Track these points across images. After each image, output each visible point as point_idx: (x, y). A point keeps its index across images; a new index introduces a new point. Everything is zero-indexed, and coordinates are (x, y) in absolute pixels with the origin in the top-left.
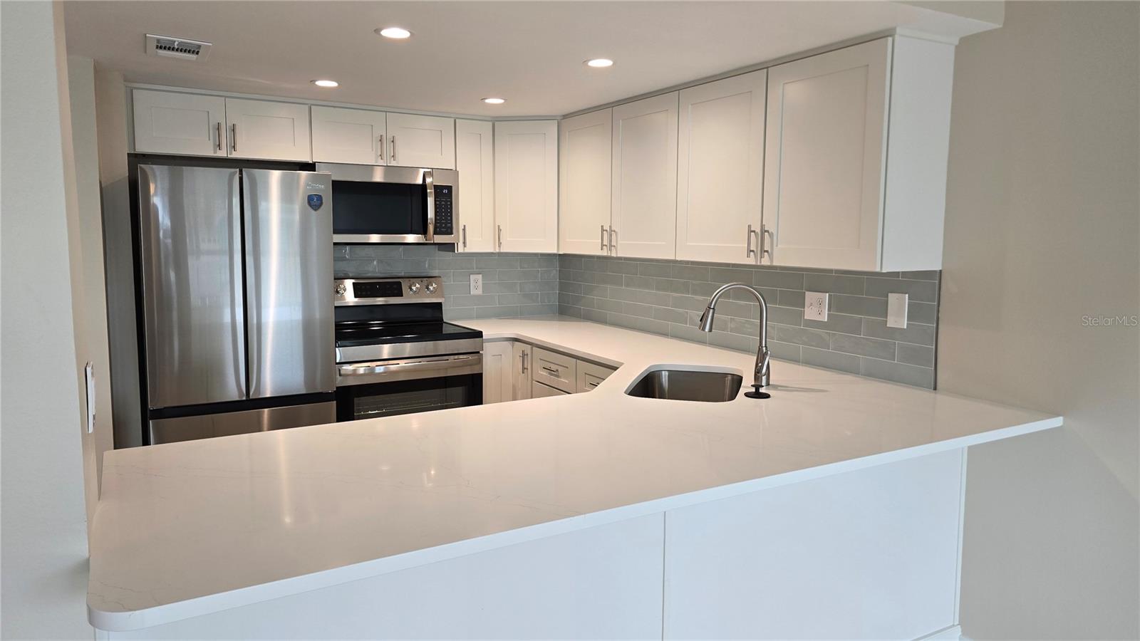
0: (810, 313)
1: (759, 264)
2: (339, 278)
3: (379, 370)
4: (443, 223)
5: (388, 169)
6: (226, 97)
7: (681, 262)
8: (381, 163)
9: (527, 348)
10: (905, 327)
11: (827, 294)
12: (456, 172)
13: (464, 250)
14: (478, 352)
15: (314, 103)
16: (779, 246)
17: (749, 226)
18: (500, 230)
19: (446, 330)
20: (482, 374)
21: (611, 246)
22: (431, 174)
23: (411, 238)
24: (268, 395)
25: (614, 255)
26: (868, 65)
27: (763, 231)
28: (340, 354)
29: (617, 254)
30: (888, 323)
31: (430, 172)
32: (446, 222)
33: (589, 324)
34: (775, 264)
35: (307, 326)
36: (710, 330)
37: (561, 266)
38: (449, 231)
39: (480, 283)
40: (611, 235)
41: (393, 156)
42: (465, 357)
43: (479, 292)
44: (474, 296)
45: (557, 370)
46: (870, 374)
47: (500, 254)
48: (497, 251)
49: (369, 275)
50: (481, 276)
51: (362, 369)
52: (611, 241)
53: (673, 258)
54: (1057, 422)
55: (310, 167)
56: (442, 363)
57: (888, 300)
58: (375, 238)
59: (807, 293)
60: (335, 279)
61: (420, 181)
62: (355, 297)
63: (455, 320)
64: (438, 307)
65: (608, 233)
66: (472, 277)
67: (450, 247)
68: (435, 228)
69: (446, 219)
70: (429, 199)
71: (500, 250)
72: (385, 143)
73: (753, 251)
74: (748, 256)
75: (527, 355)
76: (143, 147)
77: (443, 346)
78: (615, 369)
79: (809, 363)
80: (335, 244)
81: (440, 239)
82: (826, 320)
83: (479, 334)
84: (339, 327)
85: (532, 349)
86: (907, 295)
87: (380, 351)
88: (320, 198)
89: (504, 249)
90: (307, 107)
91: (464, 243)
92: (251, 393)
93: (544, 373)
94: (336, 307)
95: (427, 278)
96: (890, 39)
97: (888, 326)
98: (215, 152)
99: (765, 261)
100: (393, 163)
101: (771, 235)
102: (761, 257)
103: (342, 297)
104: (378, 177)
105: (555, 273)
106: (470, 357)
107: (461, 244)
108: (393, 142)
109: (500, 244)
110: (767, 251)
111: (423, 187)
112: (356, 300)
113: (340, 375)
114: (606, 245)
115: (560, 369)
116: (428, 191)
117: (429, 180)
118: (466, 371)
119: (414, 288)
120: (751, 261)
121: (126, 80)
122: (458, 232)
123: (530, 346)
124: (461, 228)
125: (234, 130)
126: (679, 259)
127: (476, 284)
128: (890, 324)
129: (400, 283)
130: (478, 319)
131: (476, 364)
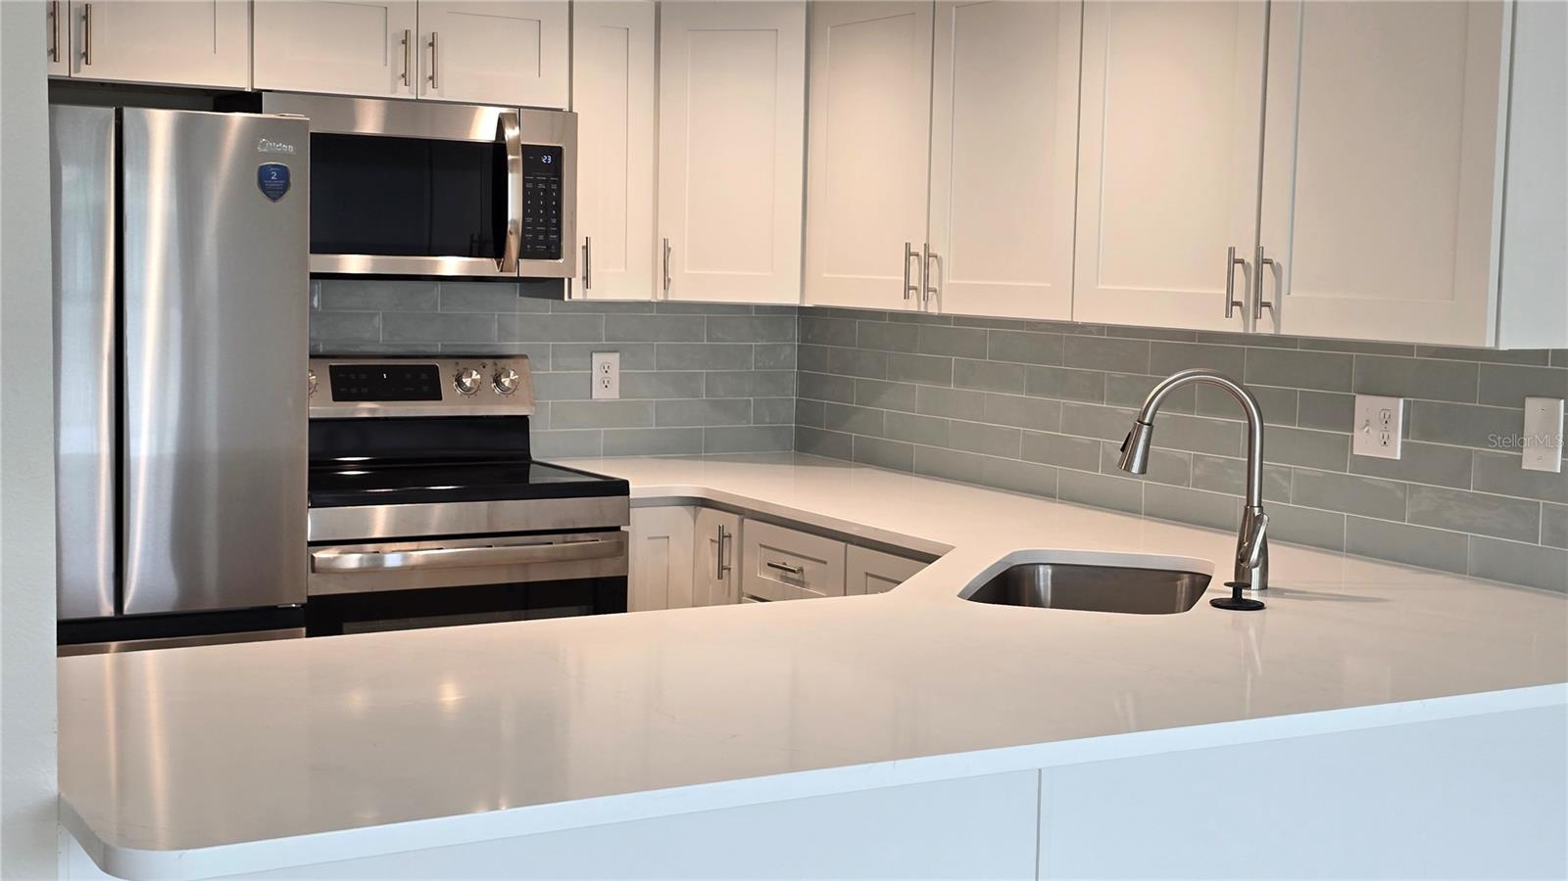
0: (1366, 442)
1: (1251, 331)
4: (542, 225)
7: (1084, 328)
8: (405, 92)
9: (731, 522)
10: (1559, 471)
11: (1401, 401)
12: (574, 117)
13: (585, 294)
14: (618, 529)
16: (1294, 293)
17: (1232, 251)
18: (667, 250)
19: (536, 477)
20: (624, 579)
21: (927, 289)
22: (515, 119)
25: (933, 309)
27: (1261, 261)
28: (316, 522)
29: (940, 308)
30: (1524, 462)
31: (515, 114)
32: (546, 229)
34: (1285, 331)
36: (1143, 470)
37: (804, 339)
38: (553, 251)
39: (616, 372)
40: (927, 266)
41: (432, 78)
42: (584, 537)
43: (613, 393)
44: (601, 403)
45: (801, 570)
46: (1490, 573)
47: (666, 306)
48: (660, 298)
49: (364, 349)
50: (617, 355)
51: (352, 560)
52: (927, 278)
53: (1067, 318)
55: (249, 101)
57: (1524, 412)
59: (1361, 400)
61: (483, 130)
62: (335, 399)
63: (561, 456)
64: (521, 423)
65: (921, 260)
66: (598, 359)
67: (552, 288)
68: (524, 243)
69: (546, 223)
70: (510, 175)
71: (666, 294)
72: (415, 47)
73: (1238, 304)
74: (1229, 314)
75: (730, 536)
78: (928, 559)
79: (1358, 551)
81: (531, 268)
82: (1398, 457)
83: (620, 488)
85: (741, 522)
86: (1562, 401)
87: (367, 523)
89: (679, 294)
91: (586, 278)
92: (126, 606)
93: (770, 577)
95: (494, 360)
97: (1524, 467)
99: (1264, 327)
100: (432, 93)
101: (1277, 270)
102: (1256, 318)
105: (789, 352)
106: (601, 540)
107: (577, 281)
108: (432, 45)
109: (667, 282)
110: (1268, 305)
111: (498, 149)
112: (335, 404)
113: (313, 570)
114: (915, 289)
115: (807, 566)
116: (510, 157)
117: (511, 133)
118: (586, 572)
119: (467, 381)
120: (1234, 325)
122: (573, 251)
123: (736, 516)
124: (580, 243)
125: (86, 18)
126: (1079, 319)
127: (606, 376)
128: (1528, 464)
129: (435, 370)
130: (612, 453)
131: (612, 556)
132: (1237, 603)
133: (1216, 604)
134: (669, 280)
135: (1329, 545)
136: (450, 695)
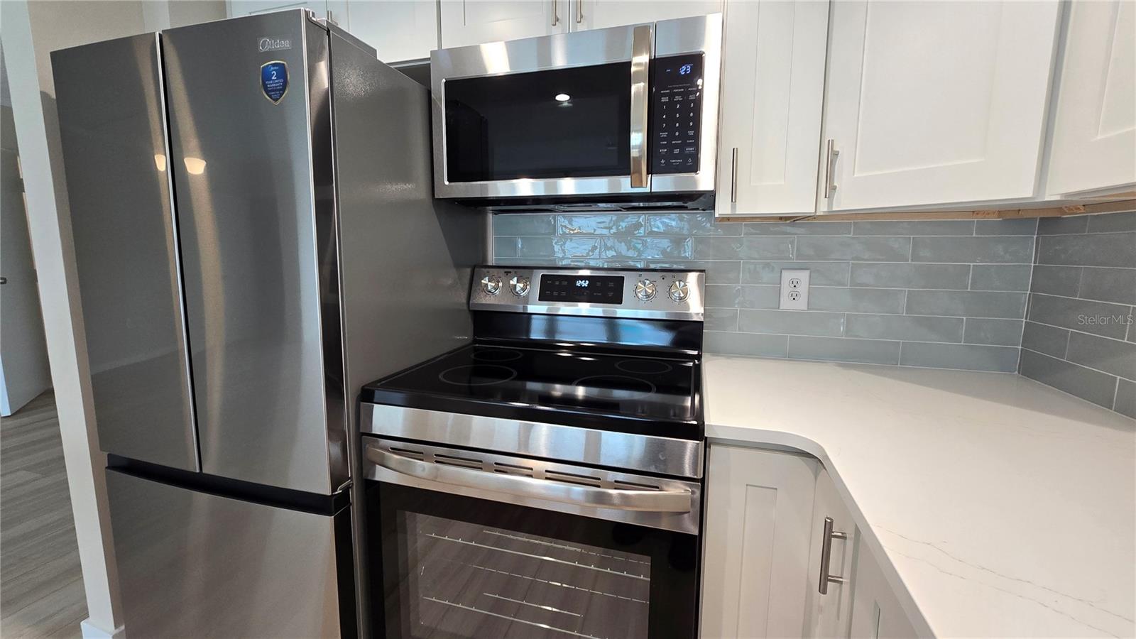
4: (676, 146)
13: (734, 208)
18: (832, 155)
32: (681, 144)
38: (689, 164)
43: (801, 305)
48: (823, 208)
62: (541, 300)
66: (787, 276)
68: (650, 157)
69: (683, 138)
71: (830, 205)
75: (844, 537)
91: (734, 192)
95: (673, 273)
100: (581, 28)
109: (831, 189)
122: (717, 166)
127: (795, 290)
129: (621, 279)
134: (835, 188)
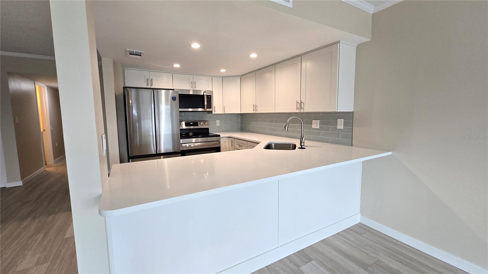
0: (314, 126)
1: (300, 112)
2: (181, 121)
3: (192, 145)
5: (194, 90)
6: (149, 71)
7: (276, 114)
8: (192, 89)
10: (343, 129)
11: (319, 120)
12: (213, 91)
13: (215, 113)
14: (219, 141)
15: (174, 72)
16: (306, 106)
17: (297, 101)
18: (224, 107)
19: (210, 135)
20: (220, 147)
21: (256, 110)
22: (205, 92)
23: (200, 110)
24: (162, 152)
25: (257, 112)
26: (332, 52)
27: (301, 102)
28: (181, 141)
32: (210, 105)
33: (249, 133)
34: (305, 111)
35: (173, 135)
36: (287, 130)
37: (241, 118)
38: (211, 108)
39: (219, 123)
41: (195, 87)
42: (215, 142)
43: (219, 125)
44: (217, 126)
46: (332, 143)
47: (224, 114)
48: (224, 113)
49: (189, 120)
50: (219, 120)
51: (188, 145)
52: (256, 108)
53: (274, 112)
54: (390, 153)
55: (174, 90)
56: (209, 143)
57: (337, 121)
58: (190, 110)
59: (313, 121)
60: (180, 121)
61: (202, 94)
62: (186, 126)
63: (213, 132)
64: (208, 129)
65: (255, 106)
66: (217, 121)
67: (211, 112)
68: (207, 107)
70: (205, 99)
72: (193, 83)
73: (298, 108)
75: (233, 141)
76: (127, 85)
77: (209, 139)
78: (259, 143)
79: (313, 140)
80: (180, 111)
81: (208, 110)
82: (319, 128)
83: (219, 136)
84: (181, 135)
86: (343, 119)
87: (192, 141)
88: (175, 98)
89: (225, 113)
90: (171, 74)
91: (215, 111)
92: (157, 152)
93: (238, 146)
94: (180, 129)
95: (205, 121)
96: (339, 44)
98: (147, 86)
99: (302, 111)
100: (195, 89)
101: (303, 103)
103: (182, 126)
104: (191, 93)
105: (239, 119)
106: (217, 142)
107: (214, 111)
108: (195, 83)
109: (224, 111)
110: (302, 108)
111: (204, 95)
112: (186, 127)
113: (182, 147)
114: (254, 110)
115: (242, 144)
116: (205, 97)
117: (205, 94)
118: (216, 146)
119: (201, 124)
120: (298, 111)
121: (122, 67)
122: (213, 108)
123: (233, 139)
124: (214, 107)
125: (152, 80)
126: (276, 112)
127: (218, 123)
128: (338, 128)
129: (197, 122)
130: (219, 132)
131: (219, 144)
132: (302, 148)
133: (299, 148)
135: (310, 140)
136: (202, 161)
